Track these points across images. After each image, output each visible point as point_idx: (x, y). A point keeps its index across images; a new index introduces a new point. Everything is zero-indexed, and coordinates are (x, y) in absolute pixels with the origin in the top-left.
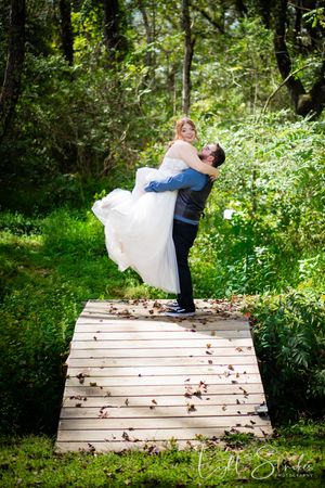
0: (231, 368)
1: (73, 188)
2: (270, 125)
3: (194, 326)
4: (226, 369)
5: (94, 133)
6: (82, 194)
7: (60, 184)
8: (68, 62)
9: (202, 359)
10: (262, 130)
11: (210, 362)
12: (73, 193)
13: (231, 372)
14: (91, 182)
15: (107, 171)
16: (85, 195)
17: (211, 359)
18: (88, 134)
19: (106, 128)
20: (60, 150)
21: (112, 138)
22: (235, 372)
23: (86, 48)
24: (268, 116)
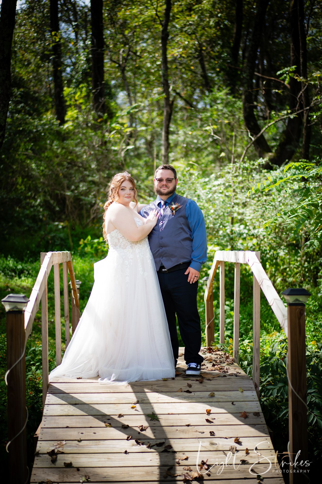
0: (238, 442)
1: (62, 235)
2: (249, 174)
3: (190, 386)
4: (231, 443)
5: (83, 187)
6: (70, 240)
7: (51, 231)
8: (59, 122)
9: (201, 429)
10: (240, 179)
11: (212, 433)
12: (62, 239)
13: (238, 447)
14: (79, 229)
15: (94, 219)
16: (73, 241)
17: (212, 429)
18: (77, 187)
19: (93, 182)
20: (52, 202)
21: (98, 191)
22: (243, 447)
23: (77, 118)
24: (247, 165)
